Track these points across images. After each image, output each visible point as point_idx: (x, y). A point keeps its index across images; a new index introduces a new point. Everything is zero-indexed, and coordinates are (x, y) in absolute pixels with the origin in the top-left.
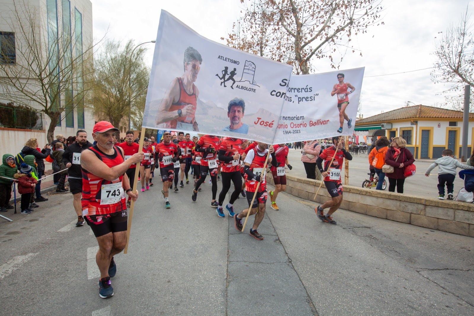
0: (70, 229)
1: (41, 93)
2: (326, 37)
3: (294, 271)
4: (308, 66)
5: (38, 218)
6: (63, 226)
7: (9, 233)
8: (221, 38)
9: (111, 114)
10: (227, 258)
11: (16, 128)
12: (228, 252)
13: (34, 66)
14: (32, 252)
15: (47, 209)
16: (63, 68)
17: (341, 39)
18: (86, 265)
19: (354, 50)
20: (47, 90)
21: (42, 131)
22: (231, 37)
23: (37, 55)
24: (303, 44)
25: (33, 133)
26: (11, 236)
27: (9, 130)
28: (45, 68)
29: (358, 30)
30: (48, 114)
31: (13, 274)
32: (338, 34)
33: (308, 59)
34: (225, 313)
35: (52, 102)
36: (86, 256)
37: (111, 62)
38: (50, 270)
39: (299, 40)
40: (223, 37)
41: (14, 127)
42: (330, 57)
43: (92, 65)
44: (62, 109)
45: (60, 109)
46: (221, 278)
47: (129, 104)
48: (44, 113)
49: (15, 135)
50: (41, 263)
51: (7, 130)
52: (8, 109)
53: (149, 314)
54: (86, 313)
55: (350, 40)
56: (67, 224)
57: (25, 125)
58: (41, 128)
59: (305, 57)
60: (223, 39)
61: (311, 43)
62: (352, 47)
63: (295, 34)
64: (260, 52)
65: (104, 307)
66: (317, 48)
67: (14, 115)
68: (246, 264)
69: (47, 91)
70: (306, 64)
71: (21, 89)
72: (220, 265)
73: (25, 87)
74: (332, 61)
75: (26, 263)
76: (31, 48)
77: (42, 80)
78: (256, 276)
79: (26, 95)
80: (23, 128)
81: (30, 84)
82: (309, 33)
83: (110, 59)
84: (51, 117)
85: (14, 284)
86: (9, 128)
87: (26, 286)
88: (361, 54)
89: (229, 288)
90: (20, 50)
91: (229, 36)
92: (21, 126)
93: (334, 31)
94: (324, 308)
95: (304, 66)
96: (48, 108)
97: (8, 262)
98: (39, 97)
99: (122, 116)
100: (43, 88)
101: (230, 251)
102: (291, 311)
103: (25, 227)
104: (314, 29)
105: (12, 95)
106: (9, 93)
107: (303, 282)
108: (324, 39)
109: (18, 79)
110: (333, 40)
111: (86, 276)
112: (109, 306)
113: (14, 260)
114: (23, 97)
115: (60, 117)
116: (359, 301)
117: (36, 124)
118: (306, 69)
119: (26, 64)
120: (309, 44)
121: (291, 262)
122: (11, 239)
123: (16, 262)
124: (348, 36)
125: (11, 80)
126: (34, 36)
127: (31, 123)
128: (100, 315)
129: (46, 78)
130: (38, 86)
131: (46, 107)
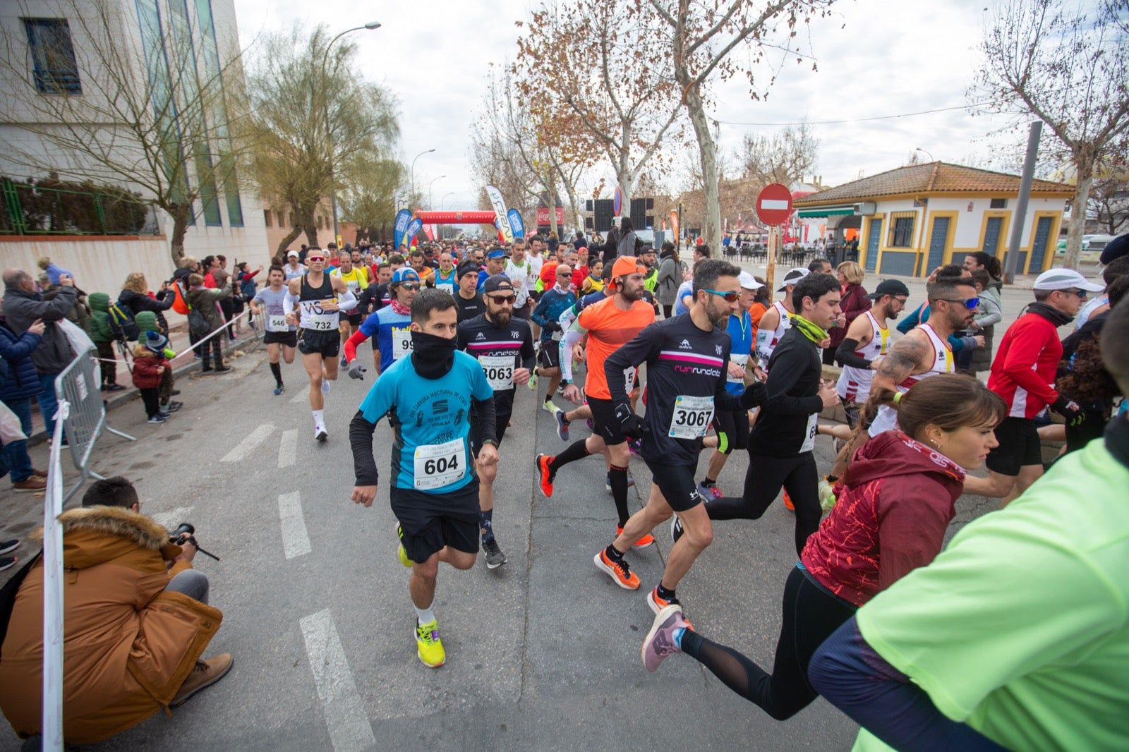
0: (241, 457)
1: (145, 164)
2: (741, 26)
4: (701, 95)
5: (182, 432)
6: (228, 449)
7: (136, 467)
8: (517, 23)
9: (294, 198)
10: (530, 510)
11: (108, 234)
12: (533, 497)
13: (122, 104)
14: (181, 505)
15: (195, 411)
16: (183, 106)
17: (774, 30)
18: (280, 532)
19: (802, 58)
20: (156, 156)
21: (160, 237)
22: (538, 18)
23: (123, 82)
24: (692, 43)
25: (142, 242)
26: (140, 473)
27: (93, 240)
28: (145, 109)
29: (813, 10)
30: (166, 208)
32: (769, 22)
33: (702, 79)
34: (524, 619)
35: (171, 183)
36: (277, 511)
37: (281, 79)
39: (682, 35)
40: (519, 20)
41: (102, 234)
42: (749, 73)
43: (242, 87)
44: (195, 197)
45: (190, 195)
46: (519, 552)
47: (330, 168)
48: (159, 206)
49: (108, 250)
50: (200, 526)
51: (90, 240)
52: (83, 195)
53: (395, 621)
54: (290, 621)
55: (793, 34)
56: (236, 445)
57: (124, 228)
59: (694, 72)
60: (519, 24)
61: (711, 39)
62: (798, 50)
63: (675, 19)
65: (319, 611)
66: (722, 54)
67: (97, 207)
68: (564, 522)
69: (156, 160)
70: (697, 92)
71: (104, 160)
72: (517, 526)
74: (752, 84)
76: (109, 66)
77: (142, 137)
78: (581, 546)
79: (117, 171)
80: (122, 234)
81: (121, 147)
82: (706, 19)
83: (280, 71)
84: (173, 214)
86: (94, 237)
88: (815, 67)
89: (532, 572)
90: (87, 68)
91: (533, 17)
92: (115, 230)
93: (759, 15)
94: (694, 605)
95: (692, 95)
96: (163, 196)
98: (143, 173)
99: (317, 199)
100: (147, 152)
101: (536, 496)
102: (637, 611)
103: (161, 452)
104: (717, 7)
105: (87, 172)
107: (663, 556)
108: (737, 34)
109: (93, 137)
110: (757, 35)
111: (282, 552)
112: (327, 609)
114: (110, 175)
115: (192, 210)
116: (756, 590)
117: (146, 224)
118: (697, 102)
119: (104, 104)
120: (705, 43)
124: (790, 26)
125: (80, 140)
127: (134, 223)
128: (313, 626)
129: (151, 130)
130: (137, 150)
131: (160, 194)
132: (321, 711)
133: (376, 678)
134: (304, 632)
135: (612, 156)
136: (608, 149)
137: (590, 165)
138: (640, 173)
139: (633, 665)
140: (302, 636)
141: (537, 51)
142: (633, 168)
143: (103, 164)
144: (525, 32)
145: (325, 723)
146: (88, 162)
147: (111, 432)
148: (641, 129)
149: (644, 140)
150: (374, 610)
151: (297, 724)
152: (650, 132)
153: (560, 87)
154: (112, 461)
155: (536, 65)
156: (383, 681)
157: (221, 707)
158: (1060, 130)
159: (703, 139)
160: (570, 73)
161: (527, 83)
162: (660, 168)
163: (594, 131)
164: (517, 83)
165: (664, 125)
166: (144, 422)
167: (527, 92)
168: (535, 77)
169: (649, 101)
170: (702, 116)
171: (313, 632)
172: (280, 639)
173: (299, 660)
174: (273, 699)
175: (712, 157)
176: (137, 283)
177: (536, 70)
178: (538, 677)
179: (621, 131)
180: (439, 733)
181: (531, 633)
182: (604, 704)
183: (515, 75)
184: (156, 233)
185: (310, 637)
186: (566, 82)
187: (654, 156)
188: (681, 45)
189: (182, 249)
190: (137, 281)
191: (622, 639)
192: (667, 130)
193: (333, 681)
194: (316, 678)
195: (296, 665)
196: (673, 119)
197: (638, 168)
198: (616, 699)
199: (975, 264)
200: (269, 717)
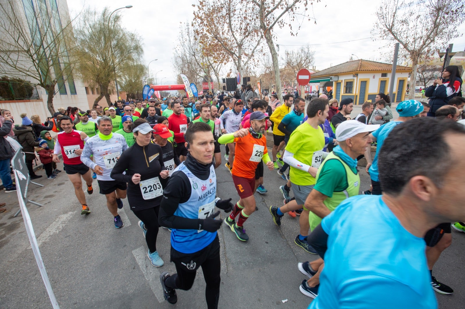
1: (34, 68)
2: (286, 6)
3: (267, 208)
5: (64, 182)
7: (47, 197)
8: (193, 5)
9: (99, 81)
11: (16, 100)
13: (21, 42)
14: (70, 211)
16: (49, 43)
17: (299, 8)
19: (310, 19)
20: (38, 64)
21: (40, 100)
22: (201, 3)
23: (21, 32)
24: (266, 13)
25: (32, 103)
26: (49, 199)
28: (31, 45)
30: (44, 87)
31: (64, 230)
32: (297, 4)
33: (271, 28)
34: (223, 243)
35: (46, 76)
37: (90, 30)
38: (90, 224)
39: (263, 10)
40: (194, 4)
41: (13, 99)
42: (290, 25)
43: (72, 34)
45: (54, 81)
47: (114, 69)
48: (41, 86)
49: (17, 107)
51: (8, 102)
52: (3, 83)
54: (128, 252)
55: (306, 9)
57: (23, 97)
58: (38, 97)
59: (268, 25)
60: (194, 6)
62: (308, 16)
63: (260, 3)
64: (228, 18)
65: (139, 247)
66: (279, 18)
67: (10, 88)
70: (270, 33)
71: (14, 66)
73: (17, 63)
74: (291, 29)
75: (70, 220)
76: (15, 25)
77: (32, 57)
79: (21, 72)
80: (22, 99)
81: (22, 61)
82: (272, 3)
83: (89, 27)
84: (47, 90)
85: (68, 236)
86: (10, 101)
87: (77, 237)
88: (315, 22)
90: (4, 26)
91: (199, 3)
92: (19, 98)
93: (293, 2)
95: (268, 34)
96: (43, 82)
97: (56, 220)
98: (33, 72)
100: (34, 63)
102: (267, 236)
103: (57, 190)
105: (7, 72)
106: (4, 70)
108: (285, 9)
109: (9, 57)
110: (292, 10)
112: (143, 246)
113: (59, 218)
114: (17, 73)
117: (33, 95)
118: (270, 37)
119: (13, 42)
120: (272, 13)
121: (264, 201)
122: (50, 202)
123: (62, 220)
124: (305, 6)
125: (3, 58)
126: (14, 13)
127: (28, 94)
128: (138, 253)
129: (35, 53)
130: (30, 62)
131: (41, 81)
132: (148, 284)
133: (168, 270)
134: (135, 256)
135: (234, 60)
136: (232, 57)
137: (225, 64)
138: (246, 67)
139: (269, 256)
140: (134, 258)
141: (201, 17)
142: (243, 64)
143: (14, 69)
144: (196, 9)
145: (150, 288)
146: (7, 68)
147: (33, 184)
148: (246, 48)
149: (247, 53)
150: (162, 245)
151: (139, 290)
152: (250, 49)
153: (212, 32)
154: (35, 195)
155: (202, 23)
156: (171, 271)
157: (106, 287)
158: (405, 46)
159: (273, 52)
160: (215, 26)
161: (199, 30)
162: (254, 64)
163: (226, 49)
164: (194, 30)
165: (255, 47)
166: (46, 179)
167: (198, 34)
168: (201, 28)
169: (249, 37)
170: (272, 43)
171: (138, 255)
172: (125, 259)
173: (135, 266)
174: (127, 282)
175: (277, 59)
176: (36, 120)
177: (201, 25)
178: (232, 264)
179: (237, 49)
180: (197, 288)
181: (227, 248)
182: (260, 271)
183: (193, 27)
184: (38, 98)
185: (138, 257)
186: (214, 30)
187: (252, 60)
188: (262, 14)
189: (52, 105)
190: (36, 119)
191: (263, 247)
192: (256, 49)
193: (151, 273)
194: (143, 272)
195: (134, 268)
196: (258, 44)
197: (245, 64)
198: (264, 269)
199: (380, 98)
200: (127, 289)
